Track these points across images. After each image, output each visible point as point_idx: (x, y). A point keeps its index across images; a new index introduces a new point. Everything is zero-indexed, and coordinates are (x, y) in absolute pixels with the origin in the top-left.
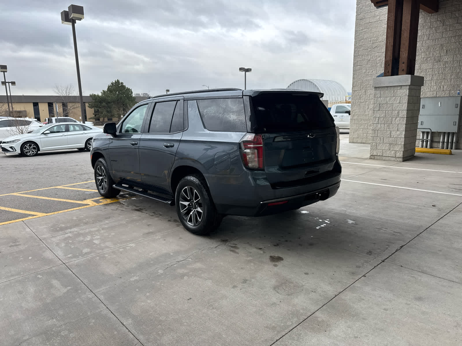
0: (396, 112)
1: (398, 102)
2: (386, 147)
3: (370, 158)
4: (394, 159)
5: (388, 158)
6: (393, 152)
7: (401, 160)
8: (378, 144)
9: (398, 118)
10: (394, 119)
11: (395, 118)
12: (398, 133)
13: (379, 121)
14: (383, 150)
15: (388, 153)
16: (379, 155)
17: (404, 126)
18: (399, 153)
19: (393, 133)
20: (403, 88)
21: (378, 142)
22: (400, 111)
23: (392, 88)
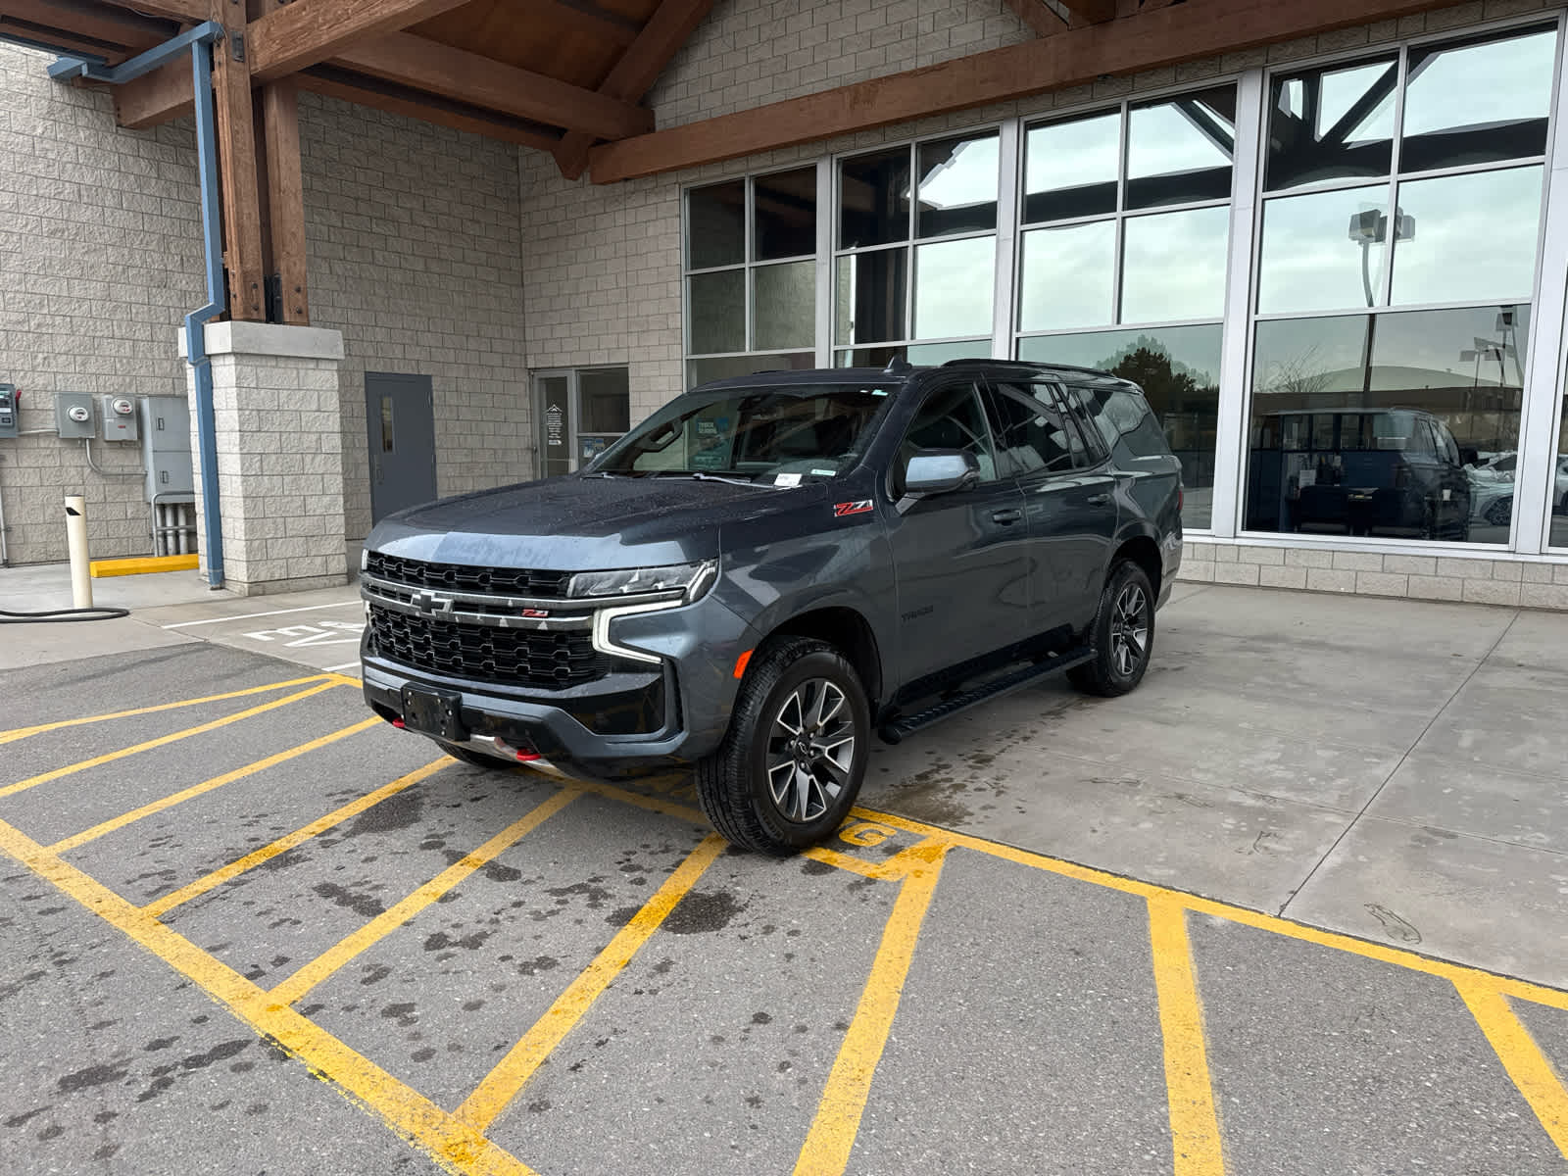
0: (314, 437)
1: (314, 407)
2: (296, 547)
3: (251, 594)
4: (325, 580)
5: (303, 583)
6: (318, 561)
7: (343, 579)
8: (269, 542)
9: (319, 458)
10: (308, 459)
11: (310, 456)
12: (326, 500)
13: (265, 467)
14: (287, 559)
15: (303, 568)
16: (277, 577)
17: (340, 479)
18: (335, 562)
19: (312, 503)
20: (322, 365)
21: (271, 536)
22: (324, 436)
23: (291, 364)
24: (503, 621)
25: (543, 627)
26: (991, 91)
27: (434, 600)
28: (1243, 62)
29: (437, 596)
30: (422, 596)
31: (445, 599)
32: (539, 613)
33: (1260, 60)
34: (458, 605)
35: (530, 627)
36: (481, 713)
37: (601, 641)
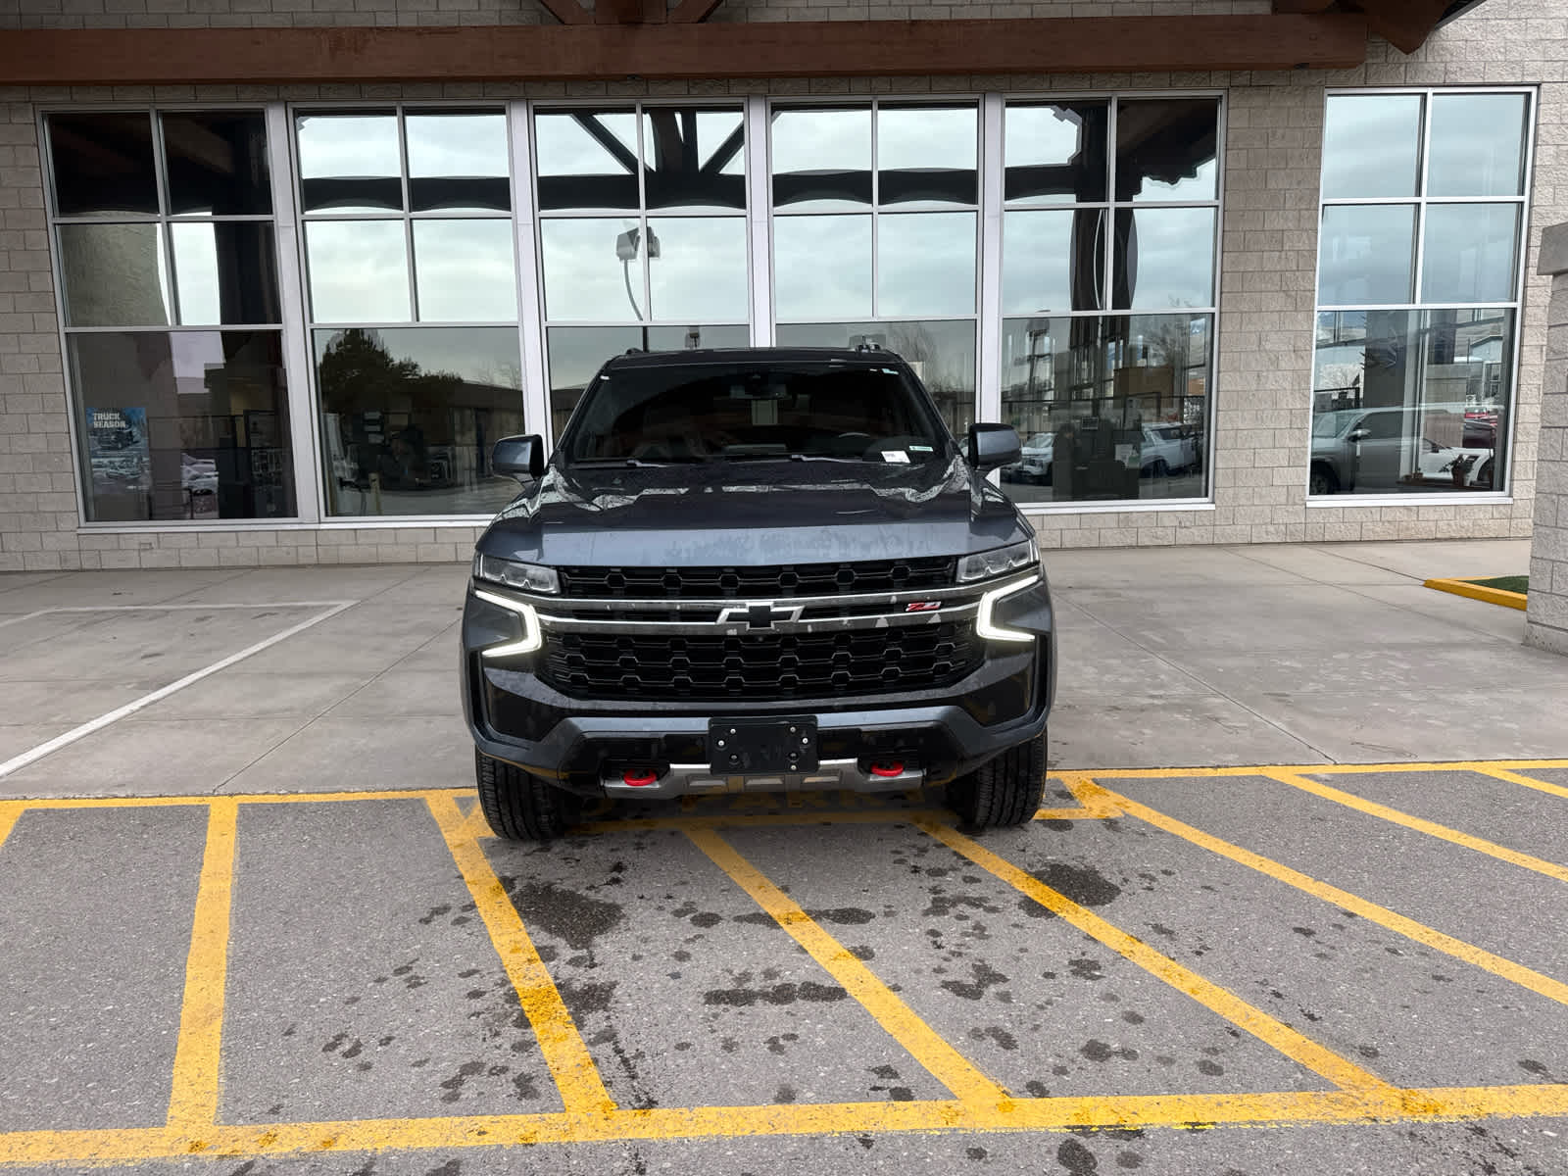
24: (882, 620)
25: (936, 619)
26: (513, 68)
27: (774, 610)
28: (748, 88)
29: (776, 605)
30: (751, 608)
31: (793, 606)
32: (928, 605)
33: (762, 89)
34: (807, 613)
35: (920, 622)
36: (859, 731)
37: (986, 628)
